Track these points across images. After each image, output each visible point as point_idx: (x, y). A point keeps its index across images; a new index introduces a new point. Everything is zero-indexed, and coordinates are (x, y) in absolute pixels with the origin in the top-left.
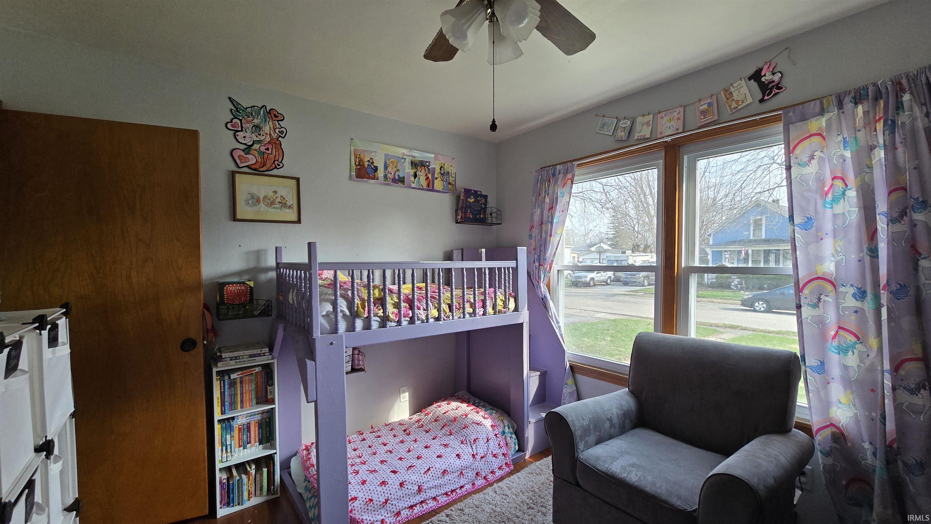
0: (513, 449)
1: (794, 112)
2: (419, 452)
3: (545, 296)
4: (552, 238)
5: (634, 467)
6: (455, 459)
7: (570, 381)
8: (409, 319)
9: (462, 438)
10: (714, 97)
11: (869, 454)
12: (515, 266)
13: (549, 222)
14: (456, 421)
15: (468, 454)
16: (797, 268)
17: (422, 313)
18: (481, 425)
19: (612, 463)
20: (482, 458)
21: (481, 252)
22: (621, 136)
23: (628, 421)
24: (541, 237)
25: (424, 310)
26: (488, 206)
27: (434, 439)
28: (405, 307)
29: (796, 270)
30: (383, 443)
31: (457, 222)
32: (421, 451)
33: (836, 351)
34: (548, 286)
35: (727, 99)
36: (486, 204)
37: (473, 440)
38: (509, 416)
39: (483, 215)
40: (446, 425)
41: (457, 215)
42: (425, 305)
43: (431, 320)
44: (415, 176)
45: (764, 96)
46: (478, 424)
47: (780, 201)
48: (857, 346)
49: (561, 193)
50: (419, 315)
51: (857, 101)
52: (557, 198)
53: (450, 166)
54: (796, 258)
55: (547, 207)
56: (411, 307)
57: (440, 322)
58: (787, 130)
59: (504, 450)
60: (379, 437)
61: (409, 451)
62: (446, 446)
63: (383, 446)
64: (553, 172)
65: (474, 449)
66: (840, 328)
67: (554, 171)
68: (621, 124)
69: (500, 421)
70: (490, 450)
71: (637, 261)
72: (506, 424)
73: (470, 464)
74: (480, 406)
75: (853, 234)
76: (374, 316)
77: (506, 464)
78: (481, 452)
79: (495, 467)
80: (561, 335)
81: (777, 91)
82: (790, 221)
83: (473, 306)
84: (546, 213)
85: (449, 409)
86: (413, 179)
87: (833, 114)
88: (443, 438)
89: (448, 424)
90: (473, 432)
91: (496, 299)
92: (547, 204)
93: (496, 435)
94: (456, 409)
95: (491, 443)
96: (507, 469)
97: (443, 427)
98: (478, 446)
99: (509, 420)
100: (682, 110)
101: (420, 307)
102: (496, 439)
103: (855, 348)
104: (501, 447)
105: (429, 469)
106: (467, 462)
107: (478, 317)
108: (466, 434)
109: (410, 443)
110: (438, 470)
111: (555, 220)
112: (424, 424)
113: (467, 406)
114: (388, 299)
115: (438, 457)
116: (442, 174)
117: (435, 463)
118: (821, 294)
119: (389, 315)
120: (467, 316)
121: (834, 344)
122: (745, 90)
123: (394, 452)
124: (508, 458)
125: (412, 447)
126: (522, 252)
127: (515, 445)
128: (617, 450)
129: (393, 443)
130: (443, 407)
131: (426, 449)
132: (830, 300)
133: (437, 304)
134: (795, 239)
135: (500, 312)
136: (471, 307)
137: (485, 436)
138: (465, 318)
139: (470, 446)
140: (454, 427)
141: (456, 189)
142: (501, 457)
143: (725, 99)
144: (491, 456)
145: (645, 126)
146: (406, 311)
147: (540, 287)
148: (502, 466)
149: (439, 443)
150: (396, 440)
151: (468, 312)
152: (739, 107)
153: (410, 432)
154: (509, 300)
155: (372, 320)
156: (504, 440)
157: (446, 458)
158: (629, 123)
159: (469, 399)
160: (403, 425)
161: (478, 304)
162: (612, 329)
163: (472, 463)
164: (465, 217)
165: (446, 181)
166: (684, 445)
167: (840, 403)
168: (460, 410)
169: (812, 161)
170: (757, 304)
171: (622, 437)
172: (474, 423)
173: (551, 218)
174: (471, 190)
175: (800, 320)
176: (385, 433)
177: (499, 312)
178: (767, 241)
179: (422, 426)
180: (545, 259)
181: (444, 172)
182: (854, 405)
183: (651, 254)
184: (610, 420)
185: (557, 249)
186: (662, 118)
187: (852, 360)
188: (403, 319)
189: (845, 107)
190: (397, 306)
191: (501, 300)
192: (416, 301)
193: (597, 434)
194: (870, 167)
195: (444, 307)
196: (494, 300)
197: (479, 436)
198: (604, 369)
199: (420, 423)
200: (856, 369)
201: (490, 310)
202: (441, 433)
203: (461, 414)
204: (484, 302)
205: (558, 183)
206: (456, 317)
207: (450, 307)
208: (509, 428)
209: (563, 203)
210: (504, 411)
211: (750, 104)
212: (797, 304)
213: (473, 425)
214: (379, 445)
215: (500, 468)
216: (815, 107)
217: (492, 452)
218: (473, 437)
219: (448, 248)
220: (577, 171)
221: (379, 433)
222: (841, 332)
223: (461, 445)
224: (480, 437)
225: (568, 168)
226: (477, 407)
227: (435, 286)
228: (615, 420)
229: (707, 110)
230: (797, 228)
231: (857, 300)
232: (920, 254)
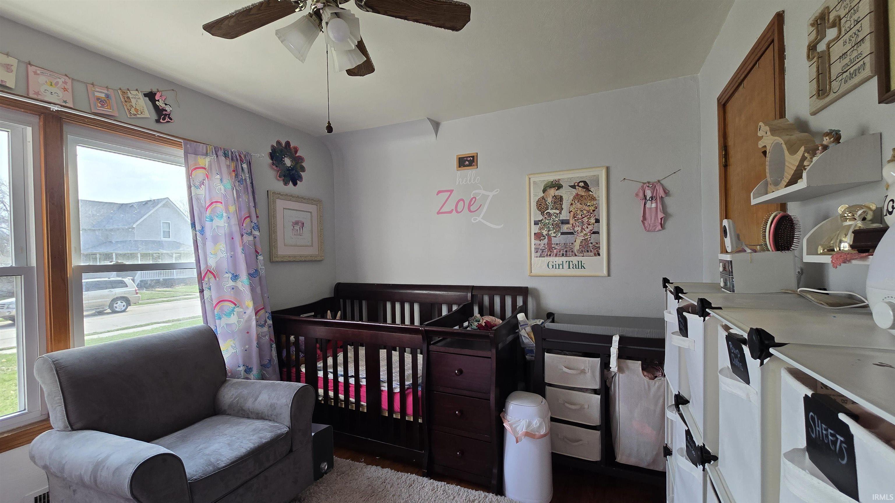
1: (190, 146)
10: (112, 91)
11: (242, 373)
16: (199, 263)
29: (199, 264)
33: (217, 317)
35: (126, 102)
45: (159, 119)
48: (235, 310)
51: (225, 156)
54: (199, 255)
58: (186, 157)
66: (223, 301)
81: (169, 120)
82: (192, 227)
87: (212, 158)
100: (69, 81)
103: (234, 311)
121: (216, 313)
122: (141, 102)
134: (197, 241)
143: (123, 100)
152: (139, 116)
169: (202, 187)
175: (203, 300)
182: (234, 347)
186: (36, 73)
189: (219, 157)
211: (148, 118)
212: (200, 289)
216: (202, 148)
222: (225, 304)
229: (104, 100)
230: (197, 233)
231: (233, 281)
232: (258, 253)
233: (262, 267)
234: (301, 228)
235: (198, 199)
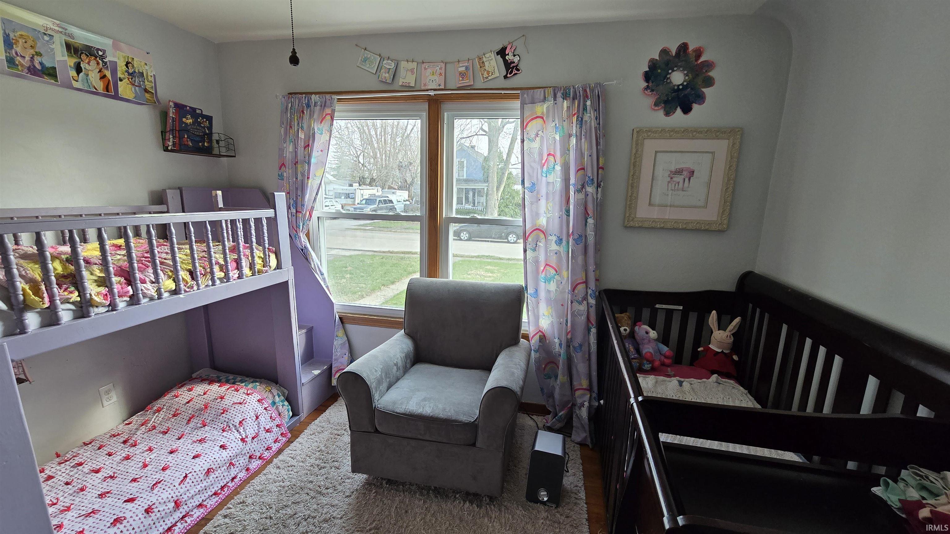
0: (287, 417)
1: (527, 95)
2: (162, 462)
3: (305, 247)
4: (310, 181)
5: (426, 401)
6: (220, 452)
7: (341, 333)
8: (128, 299)
9: (222, 425)
10: (471, 61)
11: (557, 345)
12: (273, 215)
13: (306, 162)
14: (209, 408)
15: (236, 440)
17: (150, 288)
18: (245, 403)
19: (408, 403)
20: (253, 438)
21: (216, 195)
22: (385, 77)
23: (408, 361)
24: (297, 178)
25: (153, 282)
26: (214, 131)
27: (179, 439)
28: (119, 282)
29: (525, 223)
30: (93, 471)
31: (166, 150)
32: (165, 460)
33: (543, 281)
34: (308, 235)
35: (481, 67)
36: (210, 128)
37: (238, 423)
38: (277, 383)
39: (208, 142)
40: (193, 416)
41: (164, 140)
42: (152, 275)
43: (166, 295)
44: (79, 70)
45: (507, 74)
46: (240, 403)
47: (476, 148)
48: (556, 277)
49: (318, 129)
50: (146, 291)
51: (565, 96)
52: (314, 135)
53: (143, 64)
54: (525, 214)
55: (301, 144)
56: (130, 280)
57: (181, 296)
58: (522, 109)
59: (278, 421)
60: (80, 464)
61: (145, 466)
62: (201, 441)
63: (94, 474)
64: (306, 101)
65: (242, 432)
66: (547, 265)
67: (308, 101)
68: (385, 64)
69: (267, 392)
70: (262, 427)
71: (364, 194)
72: (275, 394)
73: (240, 450)
74: (236, 382)
75: (557, 198)
76: (62, 303)
77: (282, 434)
78: (251, 432)
79: (270, 442)
80: (327, 287)
81: (516, 72)
83: (224, 268)
84: (300, 150)
85: (193, 397)
86: (73, 73)
87: (550, 103)
88: (194, 433)
89: (196, 414)
90: (236, 414)
91: (253, 257)
92: (301, 141)
93: (265, 409)
94: (205, 394)
95: (262, 419)
96: (284, 439)
97: (189, 420)
98: (246, 427)
99: (278, 388)
100: (443, 65)
101: (145, 280)
102: (266, 413)
104: (274, 420)
105: (186, 476)
106: (236, 450)
107: (232, 282)
108: (227, 420)
109: (143, 455)
110: (199, 473)
111: (313, 160)
112: (156, 425)
113: (219, 387)
114: (85, 274)
115: (194, 457)
116: (130, 74)
117: (193, 467)
118: (537, 241)
119: (91, 299)
120: (218, 282)
121: (542, 276)
122: (493, 63)
123: (118, 476)
124: (283, 428)
125: (148, 459)
126: (281, 198)
127: (289, 412)
128: (408, 390)
129: (111, 465)
130: (183, 396)
131: (172, 455)
132: (542, 245)
133: (171, 271)
135: (260, 272)
136: (221, 270)
137: (252, 414)
138: (215, 285)
139: (235, 431)
140: (207, 416)
141: (158, 101)
142: (275, 429)
143: (479, 67)
144: (264, 433)
145: (409, 73)
146: (122, 288)
147: (299, 237)
148: (278, 438)
149: (190, 441)
150: (115, 459)
151: (219, 276)
152: (490, 78)
153: (136, 442)
154: (269, 256)
155: (60, 310)
156: (276, 411)
157: (207, 456)
158: (393, 64)
159: (218, 377)
160: (118, 435)
161: (232, 266)
162: (350, 266)
163: (242, 448)
164: (180, 145)
165: (139, 86)
166: (455, 370)
167: (544, 315)
168: (210, 394)
169: (537, 138)
170: (462, 234)
171: (407, 376)
172: (235, 403)
173: (307, 158)
174: (186, 106)
176: (89, 456)
177: (258, 272)
178: (467, 181)
179: (154, 428)
180: (303, 205)
181: (135, 72)
182: (552, 316)
183: (376, 188)
184: (396, 365)
185: (317, 194)
186: (425, 69)
187: (553, 286)
188: (118, 300)
189: (557, 99)
190: (104, 282)
191: (259, 257)
192: (137, 272)
193: (388, 380)
194: (569, 150)
195: (183, 275)
196: (250, 258)
197: (245, 415)
198: (374, 316)
199: (149, 425)
200: (554, 292)
201: (246, 271)
202: (188, 428)
203: (214, 397)
204: (238, 262)
205: (314, 117)
206: (202, 287)
207: (192, 274)
208: (279, 396)
209: (321, 142)
210: (269, 380)
211: (497, 77)
212: (524, 250)
213: (234, 406)
214: (87, 475)
215: (275, 441)
216: (539, 94)
217: (265, 428)
218: (237, 421)
219: (156, 186)
220: (338, 107)
221: (77, 460)
222: (548, 268)
223: (223, 434)
224: (246, 417)
225: (325, 102)
226: (234, 383)
227: (143, 242)
228: (400, 364)
229: (465, 73)
230: (526, 190)
231: (557, 245)
232: (589, 215)
233: (590, 233)
234: (687, 180)
235: (531, 153)
